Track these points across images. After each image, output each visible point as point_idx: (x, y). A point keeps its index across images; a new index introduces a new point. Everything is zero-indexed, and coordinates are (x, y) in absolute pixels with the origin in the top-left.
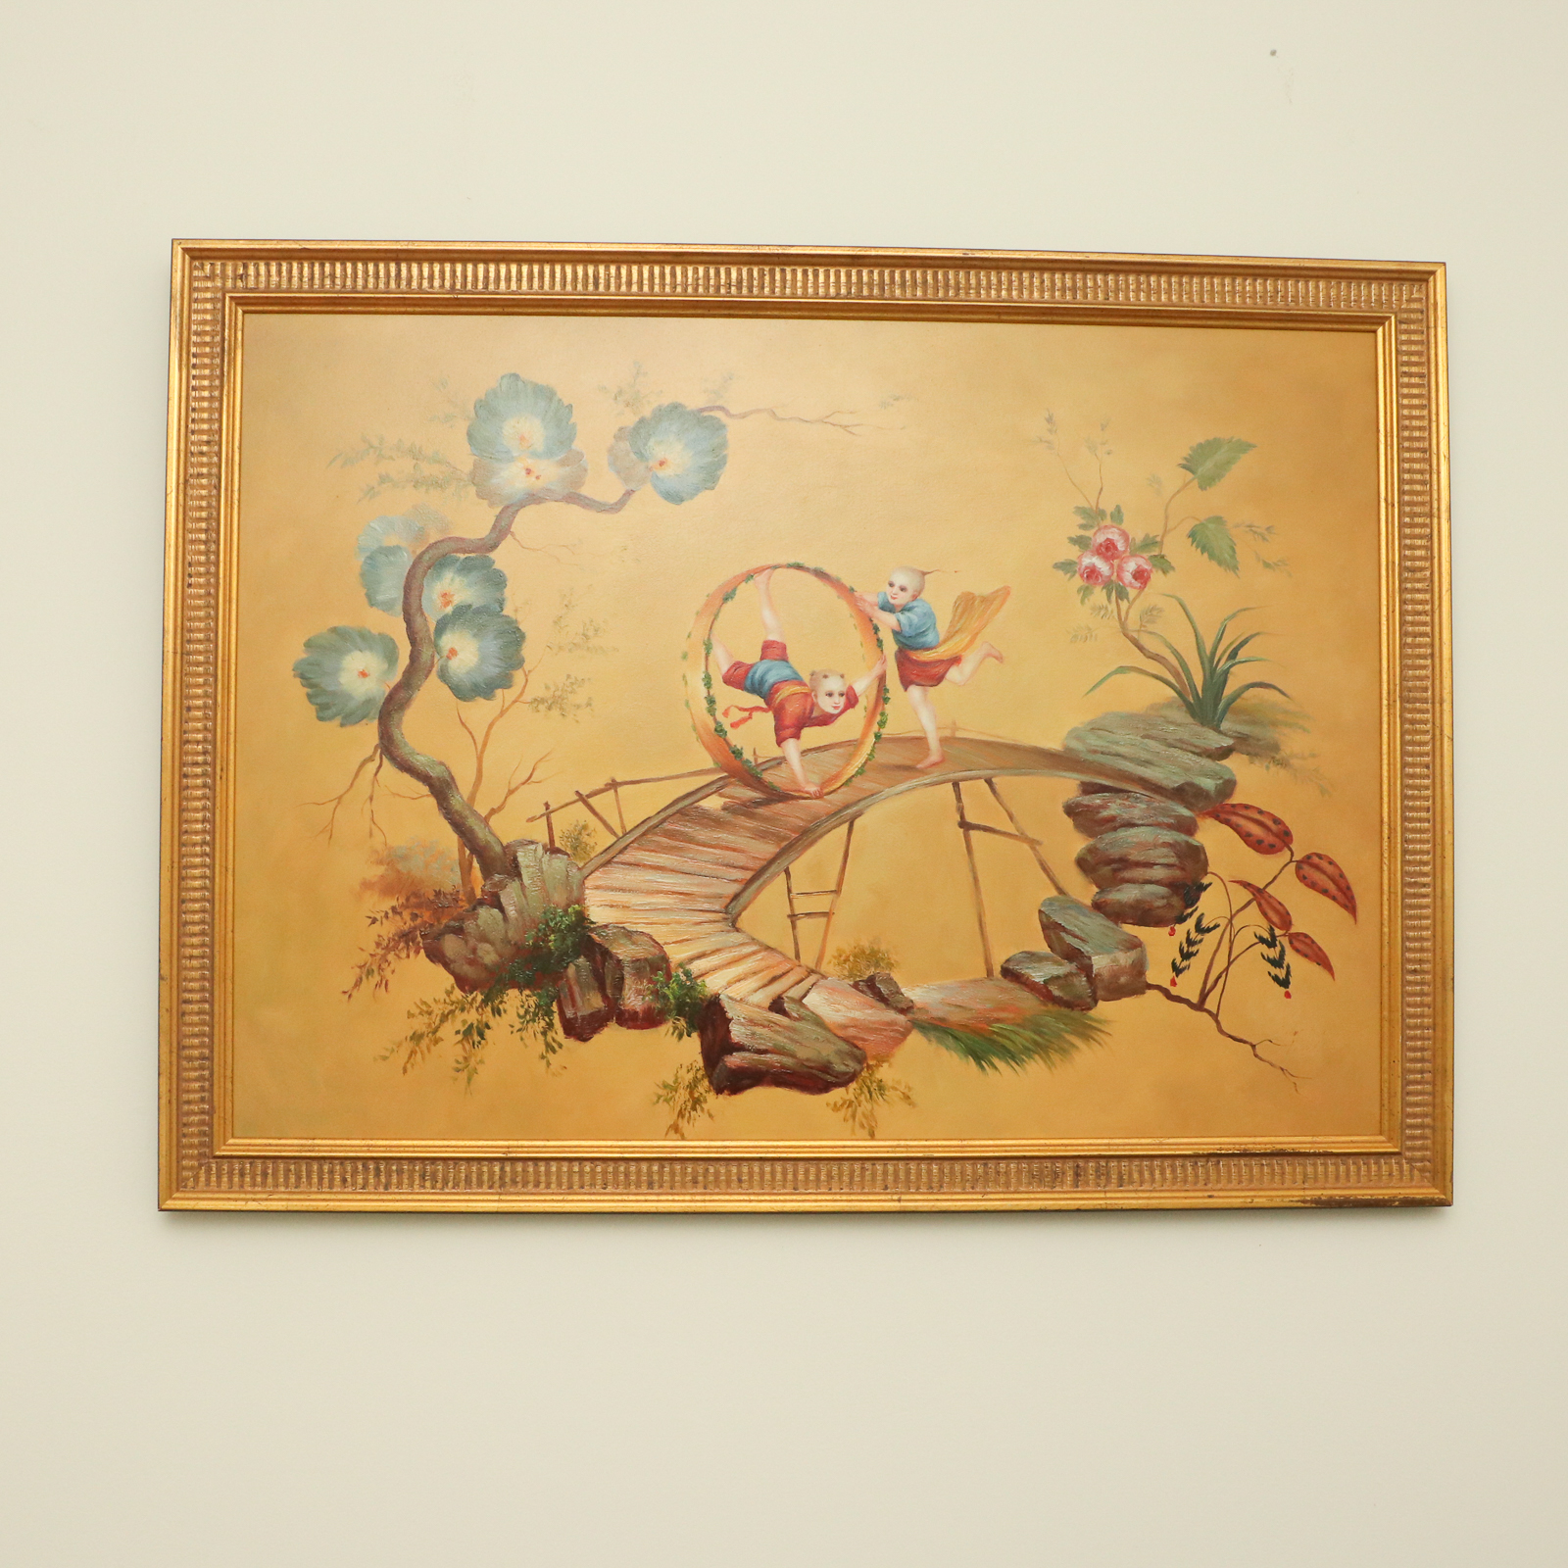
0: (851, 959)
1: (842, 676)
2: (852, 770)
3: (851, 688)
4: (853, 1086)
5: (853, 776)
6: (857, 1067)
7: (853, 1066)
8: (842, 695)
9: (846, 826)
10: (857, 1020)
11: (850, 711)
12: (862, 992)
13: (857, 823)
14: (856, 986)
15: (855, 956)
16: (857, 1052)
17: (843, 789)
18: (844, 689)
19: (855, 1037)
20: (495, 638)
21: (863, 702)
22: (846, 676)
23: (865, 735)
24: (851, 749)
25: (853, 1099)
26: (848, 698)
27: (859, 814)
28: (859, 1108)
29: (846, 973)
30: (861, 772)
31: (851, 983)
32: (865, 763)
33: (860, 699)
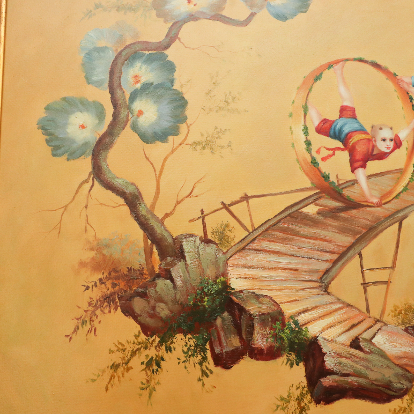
0: (403, 312)
1: (391, 129)
2: (400, 188)
3: (397, 136)
4: (406, 397)
5: (400, 193)
6: (408, 385)
7: (406, 384)
8: (391, 140)
9: (397, 225)
10: (408, 353)
11: (397, 151)
12: (411, 334)
13: (405, 222)
14: (406, 330)
15: (405, 310)
16: (409, 375)
17: (395, 201)
18: (393, 137)
19: (407, 365)
20: (168, 103)
21: (405, 145)
22: (393, 128)
23: (407, 166)
24: (399, 175)
25: (407, 407)
26: (395, 143)
27: (405, 217)
28: (410, 412)
29: (400, 322)
30: (405, 189)
31: (404, 328)
32: (408, 184)
33: (403, 143)
